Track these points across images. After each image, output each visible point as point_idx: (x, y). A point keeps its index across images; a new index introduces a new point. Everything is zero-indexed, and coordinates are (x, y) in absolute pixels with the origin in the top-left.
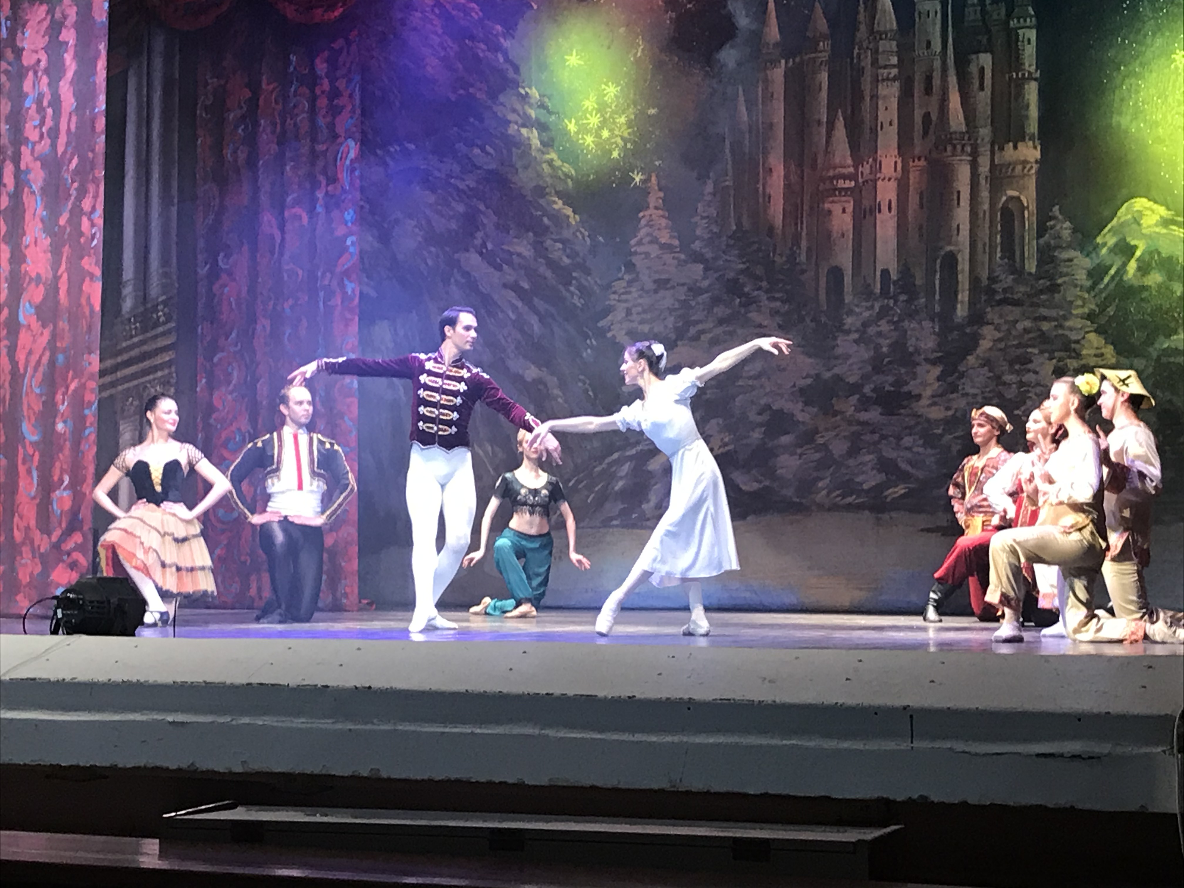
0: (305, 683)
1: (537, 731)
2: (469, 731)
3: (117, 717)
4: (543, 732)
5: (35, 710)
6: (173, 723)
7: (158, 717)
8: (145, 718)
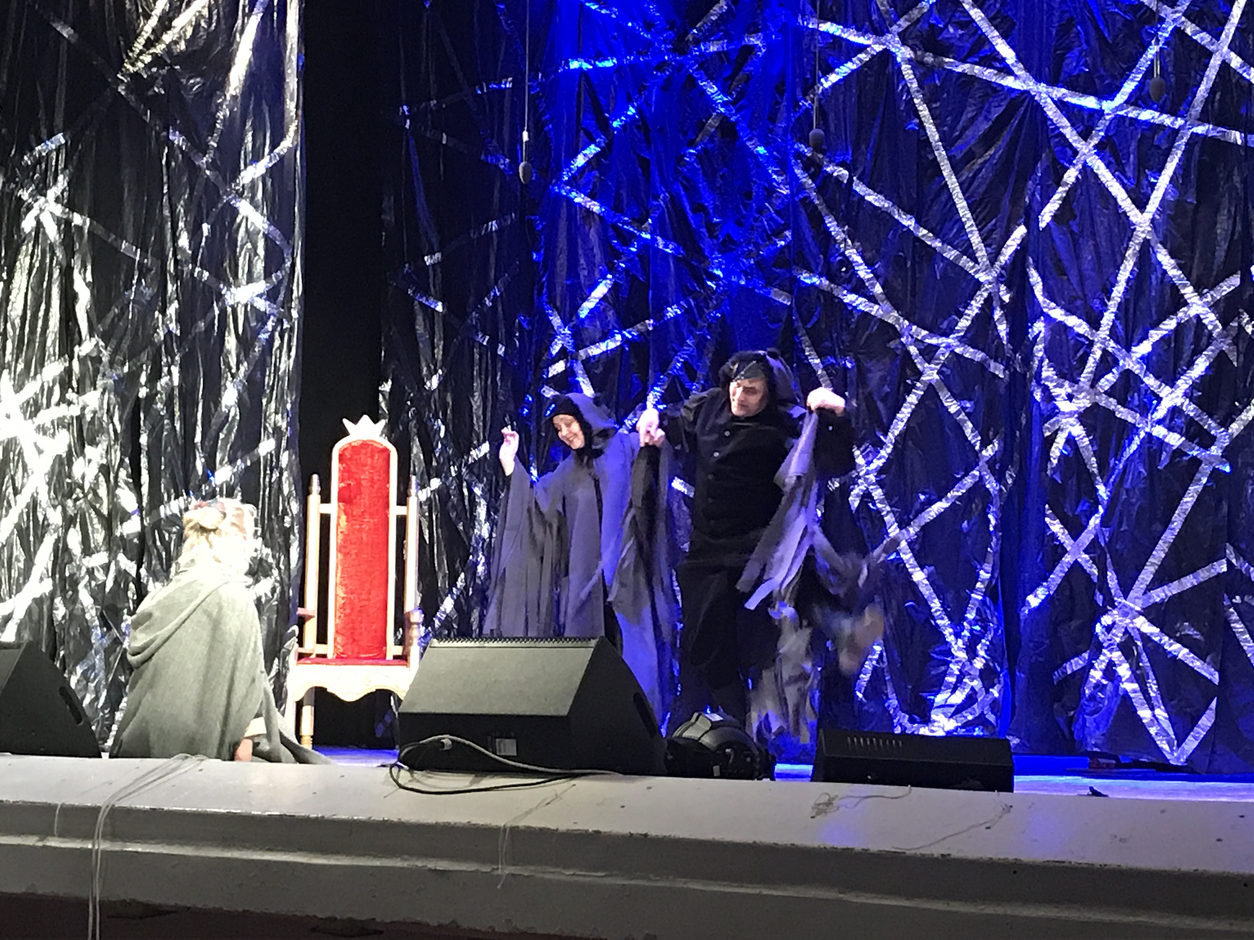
0: (575, 828)
1: (835, 895)
4: (841, 896)
5: (292, 851)
6: (435, 871)
7: (419, 864)
8: (405, 864)
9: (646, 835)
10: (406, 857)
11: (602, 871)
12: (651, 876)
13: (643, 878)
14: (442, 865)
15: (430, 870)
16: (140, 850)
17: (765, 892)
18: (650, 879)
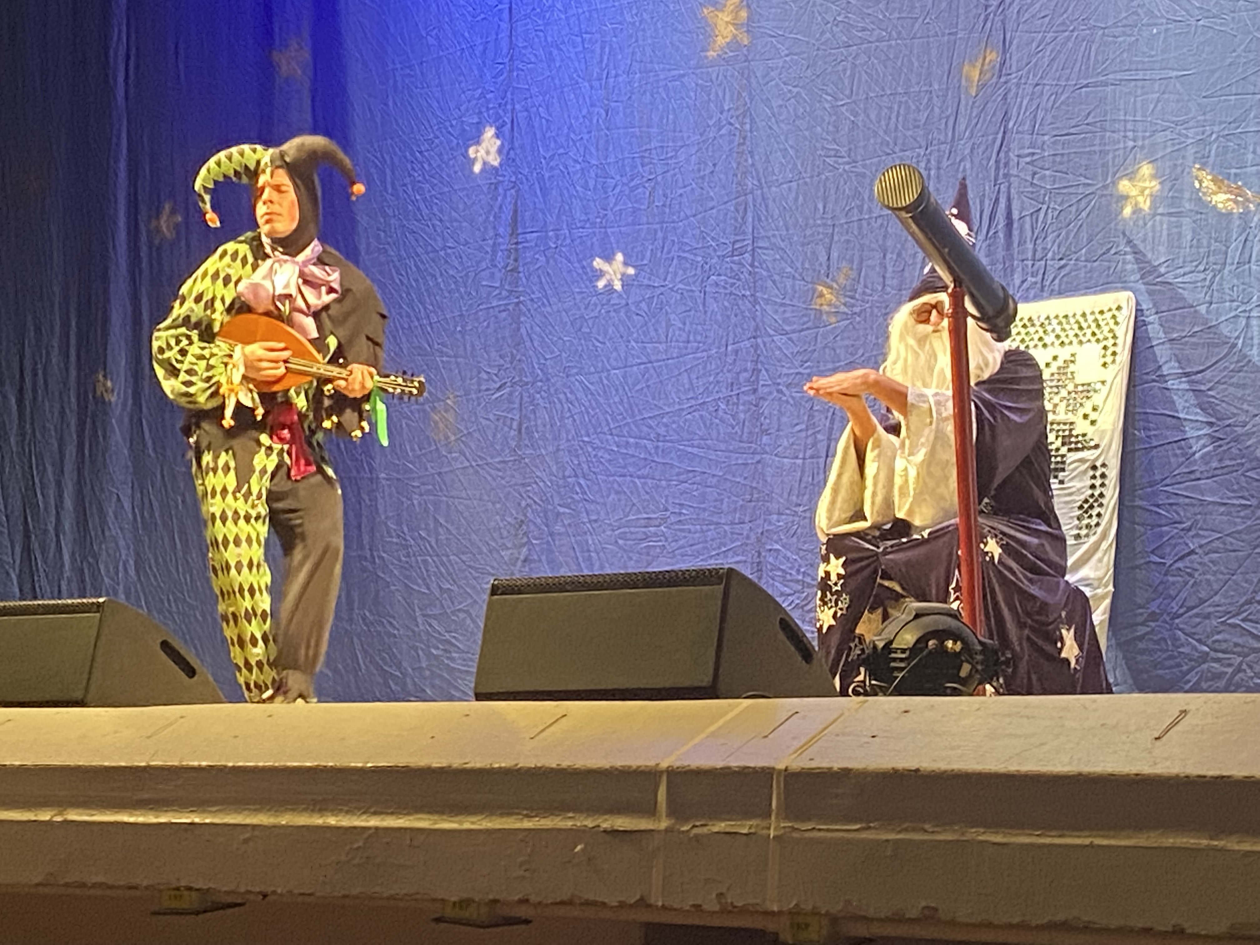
0: (813, 764)
1: (1204, 842)
2: (1087, 841)
3: (527, 824)
4: (1216, 843)
5: (408, 814)
6: (613, 833)
7: (590, 823)
8: (569, 824)
9: (917, 770)
10: (571, 815)
11: (856, 822)
12: (927, 826)
13: (914, 830)
14: (622, 823)
15: (605, 831)
16: (197, 820)
17: (1098, 841)
18: (926, 831)
